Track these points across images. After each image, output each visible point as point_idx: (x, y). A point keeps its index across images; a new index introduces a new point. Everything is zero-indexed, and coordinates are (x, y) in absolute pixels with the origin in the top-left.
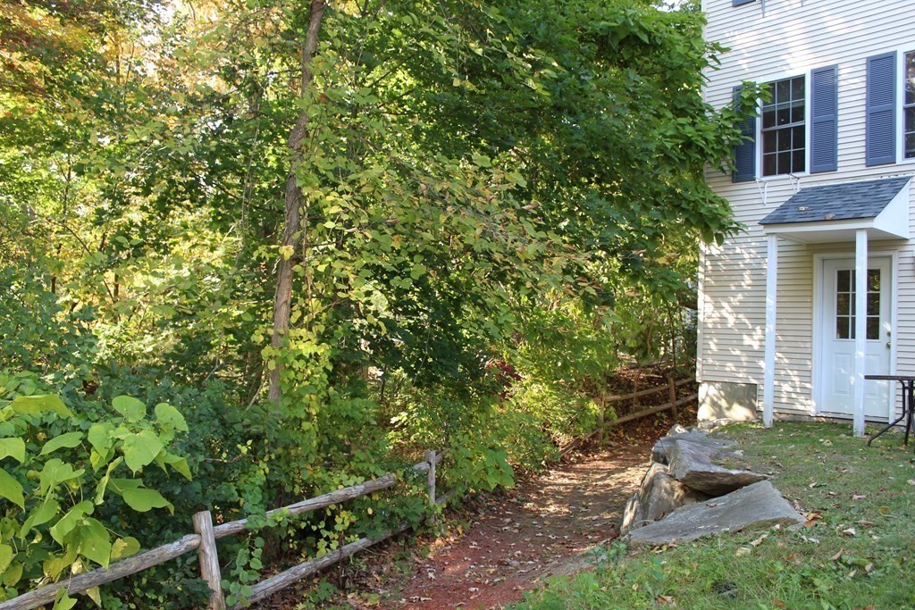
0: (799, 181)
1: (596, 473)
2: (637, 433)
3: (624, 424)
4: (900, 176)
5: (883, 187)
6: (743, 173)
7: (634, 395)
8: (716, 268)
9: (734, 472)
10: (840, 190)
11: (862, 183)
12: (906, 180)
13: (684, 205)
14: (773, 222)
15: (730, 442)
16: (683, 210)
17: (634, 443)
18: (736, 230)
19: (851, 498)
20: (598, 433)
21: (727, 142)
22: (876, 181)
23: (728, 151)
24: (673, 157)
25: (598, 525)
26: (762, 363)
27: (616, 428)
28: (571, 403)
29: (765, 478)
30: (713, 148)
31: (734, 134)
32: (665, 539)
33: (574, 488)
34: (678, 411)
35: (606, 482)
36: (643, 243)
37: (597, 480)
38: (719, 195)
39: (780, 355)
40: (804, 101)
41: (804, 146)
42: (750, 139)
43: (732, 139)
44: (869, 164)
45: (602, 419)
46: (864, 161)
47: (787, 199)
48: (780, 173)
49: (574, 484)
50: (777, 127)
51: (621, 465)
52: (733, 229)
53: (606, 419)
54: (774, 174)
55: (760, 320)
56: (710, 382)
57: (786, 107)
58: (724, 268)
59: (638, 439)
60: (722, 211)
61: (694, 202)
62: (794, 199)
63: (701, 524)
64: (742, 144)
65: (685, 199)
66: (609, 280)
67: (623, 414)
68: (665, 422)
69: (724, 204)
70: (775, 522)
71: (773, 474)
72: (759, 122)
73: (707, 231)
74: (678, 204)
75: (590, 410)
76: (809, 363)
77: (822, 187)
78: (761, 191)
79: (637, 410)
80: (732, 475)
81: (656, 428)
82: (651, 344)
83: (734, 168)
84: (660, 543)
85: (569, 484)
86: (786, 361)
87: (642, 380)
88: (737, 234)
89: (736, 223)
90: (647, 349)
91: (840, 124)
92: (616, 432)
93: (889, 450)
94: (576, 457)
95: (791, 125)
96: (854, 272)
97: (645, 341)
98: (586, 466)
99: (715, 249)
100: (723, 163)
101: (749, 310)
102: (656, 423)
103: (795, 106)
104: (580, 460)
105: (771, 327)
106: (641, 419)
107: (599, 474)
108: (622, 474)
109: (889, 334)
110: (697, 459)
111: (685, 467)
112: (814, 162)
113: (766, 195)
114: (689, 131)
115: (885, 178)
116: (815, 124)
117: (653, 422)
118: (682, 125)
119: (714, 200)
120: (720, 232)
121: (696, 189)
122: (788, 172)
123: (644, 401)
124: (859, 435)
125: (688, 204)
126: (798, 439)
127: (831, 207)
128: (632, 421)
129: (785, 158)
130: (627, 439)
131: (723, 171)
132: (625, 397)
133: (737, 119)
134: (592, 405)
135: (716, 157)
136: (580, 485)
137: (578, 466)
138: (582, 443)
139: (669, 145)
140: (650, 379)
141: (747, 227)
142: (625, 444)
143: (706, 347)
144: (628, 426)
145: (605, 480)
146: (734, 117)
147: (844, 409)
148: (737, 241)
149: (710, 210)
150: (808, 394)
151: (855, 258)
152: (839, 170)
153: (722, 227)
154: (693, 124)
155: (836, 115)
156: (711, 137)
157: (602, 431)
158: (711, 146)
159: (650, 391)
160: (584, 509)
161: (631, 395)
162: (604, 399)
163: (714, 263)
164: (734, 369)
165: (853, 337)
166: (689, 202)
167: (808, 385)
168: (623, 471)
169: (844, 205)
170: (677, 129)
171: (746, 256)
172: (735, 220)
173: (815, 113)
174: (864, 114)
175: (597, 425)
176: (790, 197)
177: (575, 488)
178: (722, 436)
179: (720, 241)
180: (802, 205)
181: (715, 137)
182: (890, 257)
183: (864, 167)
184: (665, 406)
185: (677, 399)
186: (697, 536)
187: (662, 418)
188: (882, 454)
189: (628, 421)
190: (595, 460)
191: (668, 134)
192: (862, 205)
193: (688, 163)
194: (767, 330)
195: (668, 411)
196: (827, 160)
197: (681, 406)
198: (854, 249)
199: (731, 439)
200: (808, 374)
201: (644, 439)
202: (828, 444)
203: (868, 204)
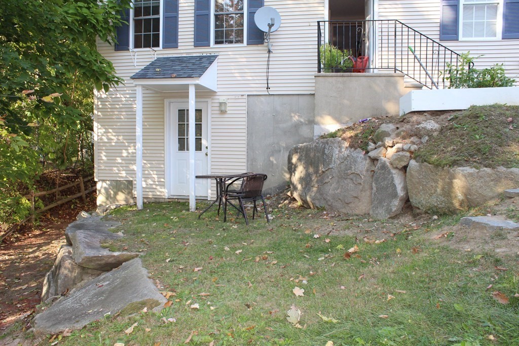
0: (156, 53)
1: (29, 248)
2: (59, 214)
3: (50, 210)
4: (213, 54)
5: (204, 60)
6: (121, 45)
7: (57, 190)
8: (104, 107)
9: (116, 254)
10: (180, 60)
11: (192, 57)
12: (215, 57)
13: (82, 63)
14: (139, 77)
15: (116, 223)
16: (82, 67)
17: (57, 222)
18: (117, 82)
19: (193, 271)
20: (31, 218)
21: (111, 24)
22: (200, 56)
23: (112, 29)
24: (74, 29)
25: (26, 293)
26: (134, 167)
27: (44, 213)
28: (6, 202)
29: (137, 256)
30: (102, 26)
31: (116, 18)
32: (61, 328)
33: (11, 263)
34: (87, 197)
35: (37, 254)
36: (53, 89)
37: (30, 253)
38: (105, 58)
39: (145, 162)
40: (159, 3)
41: (159, 31)
42: (126, 22)
43: (114, 21)
44: (196, 46)
45: (33, 208)
46: (193, 44)
47: (148, 64)
48: (144, 47)
49: (12, 260)
50: (143, 17)
51: (47, 239)
52: (115, 81)
53: (36, 208)
54: (141, 47)
55: (133, 141)
56: (103, 181)
57: (149, 5)
58: (110, 106)
59: (60, 218)
60: (108, 70)
61: (89, 62)
62: (152, 64)
63: (90, 307)
64: (121, 25)
65: (83, 59)
66: (31, 114)
67: (50, 203)
68: (78, 205)
69: (109, 65)
70: (143, 304)
71: (142, 251)
72: (132, 12)
73: (98, 82)
74: (77, 62)
75: (22, 204)
76: (162, 166)
77: (170, 58)
78: (133, 57)
79: (59, 199)
80: (114, 256)
81: (73, 210)
82: (67, 155)
83: (116, 41)
84: (57, 331)
85: (8, 260)
86: (149, 165)
87: (63, 179)
88: (118, 84)
89: (117, 78)
90: (64, 159)
91: (180, 19)
92: (45, 216)
93: (210, 221)
94: (15, 238)
95: (151, 17)
96: (188, 110)
97: (63, 154)
98: (23, 243)
99: (103, 94)
100: (109, 38)
101: (126, 134)
102: (72, 207)
103: (154, 5)
104: (18, 239)
105: (139, 145)
106: (62, 205)
107: (32, 248)
108: (48, 247)
109: (207, 148)
110: (90, 246)
111: (81, 254)
112: (165, 42)
113: (136, 60)
114: (85, 11)
115: (204, 55)
116: (165, 18)
117: (70, 206)
118: (80, 7)
119: (102, 62)
120: (107, 83)
121: (91, 53)
122: (150, 47)
123: (64, 193)
124: (193, 210)
125: (85, 63)
126: (158, 218)
127: (175, 70)
128: (56, 207)
129: (147, 37)
130: (53, 220)
131: (110, 43)
132: (49, 192)
133: (118, 8)
134: (24, 200)
135: (103, 32)
136: (16, 259)
137: (16, 244)
138: (19, 227)
139: (70, 20)
140: (68, 178)
141: (124, 81)
142: (51, 223)
143: (100, 158)
144: (53, 211)
145: (36, 252)
146: (116, 7)
147: (183, 193)
148: (118, 89)
149: (100, 68)
150: (162, 185)
151: (188, 102)
152: (179, 48)
153: (108, 80)
154: (88, 8)
155: (178, 14)
156: (101, 18)
157: (34, 216)
158: (100, 25)
159: (68, 186)
160: (16, 281)
161: (54, 190)
162: (34, 195)
163: (103, 103)
164: (117, 171)
165: (188, 149)
166: (86, 62)
167: (162, 180)
168: (48, 244)
169: (182, 69)
170: (77, 10)
171: (124, 99)
172: (117, 75)
173: (165, 11)
174: (193, 15)
175: (29, 214)
176: (150, 63)
177: (13, 262)
178: (111, 219)
179: (107, 89)
180: (158, 68)
181: (103, 18)
182: (207, 102)
183: (193, 47)
184: (79, 195)
185: (86, 190)
186: (86, 322)
187: (77, 203)
188: (207, 225)
189: (53, 208)
190: (29, 238)
191: (70, 11)
192: (192, 70)
193: (84, 34)
194: (137, 147)
195: (80, 198)
196: (172, 41)
197: (88, 193)
198: (188, 97)
199: (116, 221)
200: (162, 173)
201: (65, 218)
202: (176, 220)
203: (195, 69)
